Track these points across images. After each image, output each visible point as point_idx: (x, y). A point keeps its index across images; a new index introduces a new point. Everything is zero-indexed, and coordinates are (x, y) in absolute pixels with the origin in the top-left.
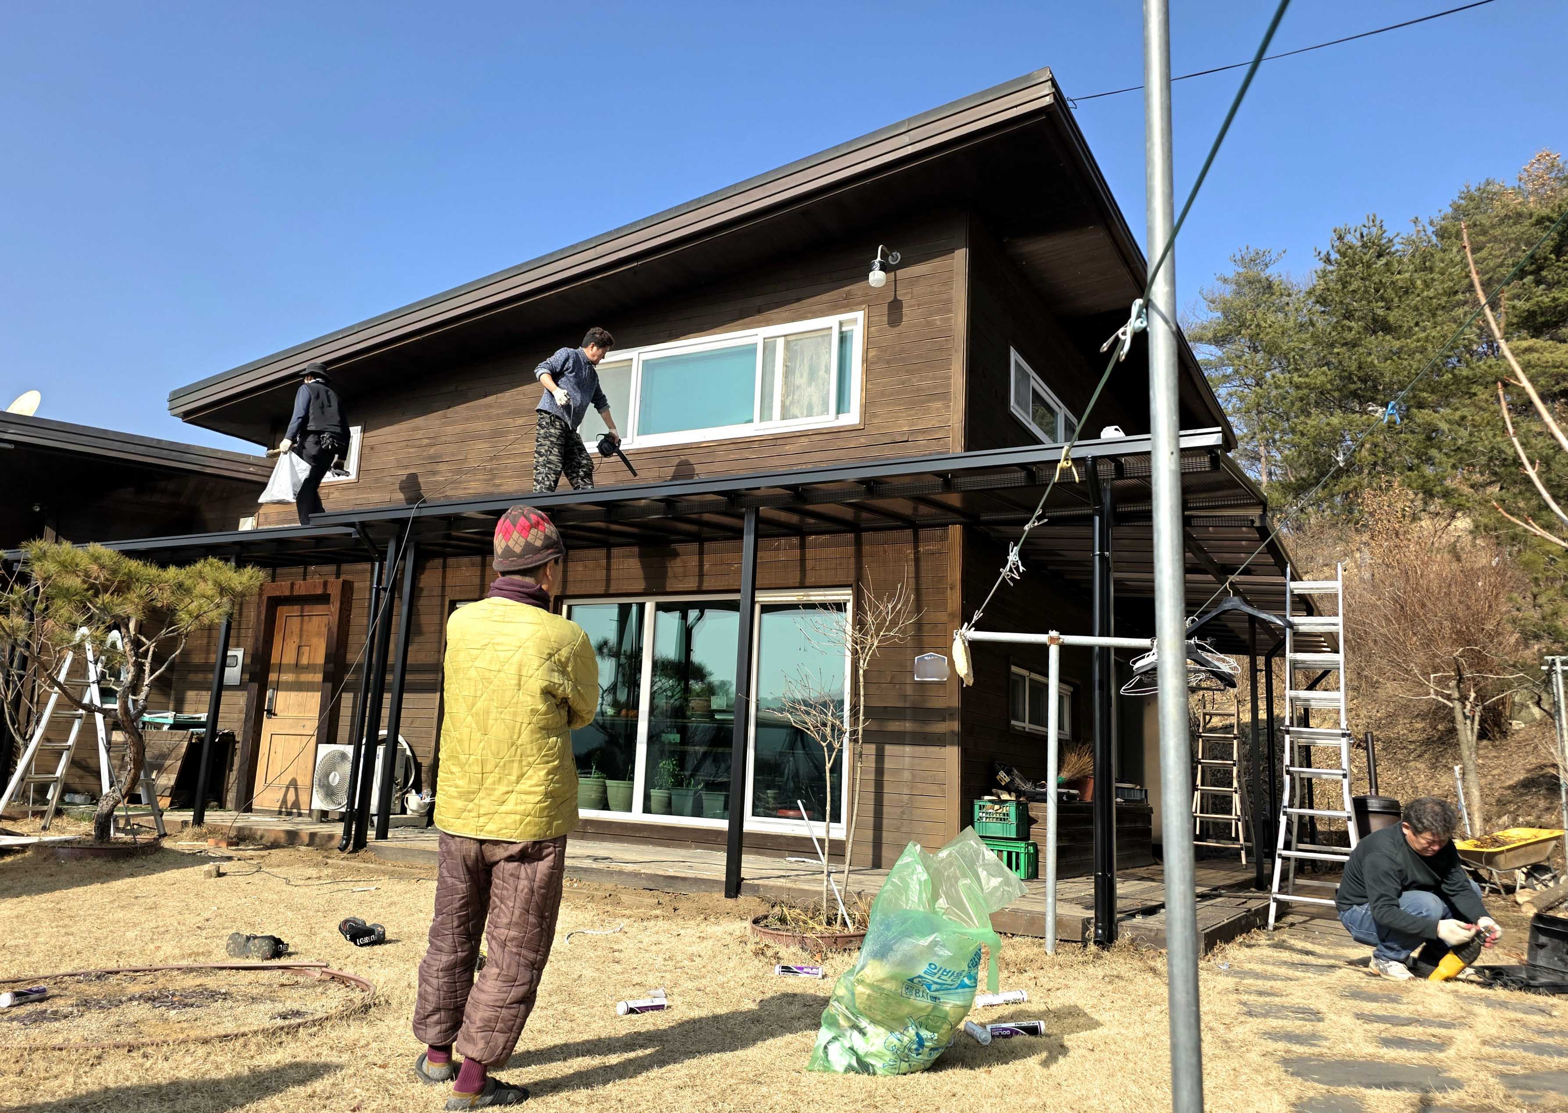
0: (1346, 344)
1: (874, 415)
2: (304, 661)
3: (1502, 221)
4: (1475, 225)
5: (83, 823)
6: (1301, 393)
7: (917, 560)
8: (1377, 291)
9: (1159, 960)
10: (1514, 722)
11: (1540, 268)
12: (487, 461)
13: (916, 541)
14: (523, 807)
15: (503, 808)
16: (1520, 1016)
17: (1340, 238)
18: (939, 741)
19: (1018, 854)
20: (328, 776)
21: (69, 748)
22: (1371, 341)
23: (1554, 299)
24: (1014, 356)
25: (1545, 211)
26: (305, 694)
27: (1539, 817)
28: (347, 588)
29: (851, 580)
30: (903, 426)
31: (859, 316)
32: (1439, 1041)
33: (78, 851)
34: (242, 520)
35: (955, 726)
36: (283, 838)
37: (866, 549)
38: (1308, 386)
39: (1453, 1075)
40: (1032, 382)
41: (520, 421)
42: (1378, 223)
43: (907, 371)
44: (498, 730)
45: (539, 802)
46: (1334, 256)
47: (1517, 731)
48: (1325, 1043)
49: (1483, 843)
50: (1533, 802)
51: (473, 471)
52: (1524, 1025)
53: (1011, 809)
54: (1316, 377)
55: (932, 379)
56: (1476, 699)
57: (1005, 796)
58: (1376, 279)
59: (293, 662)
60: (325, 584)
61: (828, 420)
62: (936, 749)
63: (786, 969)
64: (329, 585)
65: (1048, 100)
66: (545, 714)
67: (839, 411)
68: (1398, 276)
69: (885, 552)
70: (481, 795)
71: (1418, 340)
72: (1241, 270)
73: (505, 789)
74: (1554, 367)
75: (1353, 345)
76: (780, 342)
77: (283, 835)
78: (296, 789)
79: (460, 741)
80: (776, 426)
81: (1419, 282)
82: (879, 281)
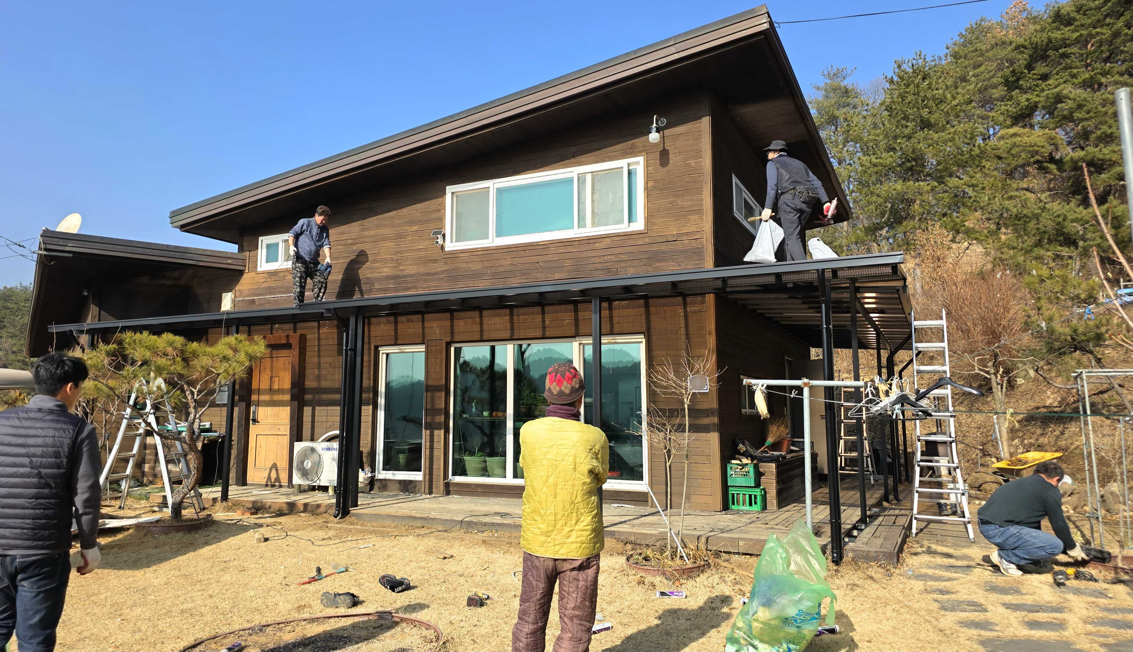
0: (904, 137)
1: (654, 224)
2: (276, 387)
3: (992, 48)
4: (976, 50)
5: (142, 502)
6: (876, 169)
7: (686, 316)
8: (923, 101)
9: (870, 569)
10: (1018, 380)
11: (1018, 79)
12: (393, 254)
13: (685, 304)
14: (581, 539)
15: (569, 540)
16: (1093, 599)
17: (899, 67)
18: (706, 429)
19: (755, 496)
20: (303, 463)
21: (134, 456)
22: (920, 135)
23: (1028, 100)
24: (735, 179)
25: (1021, 41)
26: (278, 408)
27: (1037, 440)
28: (303, 339)
29: (644, 329)
30: (673, 231)
31: (641, 159)
32: (1058, 622)
33: (166, 529)
34: (224, 295)
35: (715, 420)
36: (285, 507)
37: (652, 309)
38: (881, 165)
39: (1078, 647)
40: (744, 194)
41: (415, 228)
42: (922, 57)
43: (674, 196)
44: (563, 495)
45: (590, 535)
46: (896, 79)
47: (1021, 385)
48: (997, 628)
49: (1012, 463)
50: (1032, 430)
51: (384, 261)
52: (1097, 606)
53: (751, 469)
54: (886, 159)
55: (690, 200)
56: (1003, 372)
57: (745, 461)
58: (922, 94)
59: (268, 387)
60: (288, 336)
61: (624, 228)
62: (704, 434)
63: (663, 594)
64: (290, 338)
65: (766, 26)
66: (590, 483)
67: (630, 221)
68: (936, 92)
69: (665, 311)
70: (554, 533)
71: (950, 134)
72: (828, 81)
73: (569, 529)
74: (1031, 146)
75: (909, 138)
76: (589, 177)
77: (285, 505)
78: (277, 470)
79: (539, 502)
80: (589, 231)
81: (949, 96)
82: (654, 139)
